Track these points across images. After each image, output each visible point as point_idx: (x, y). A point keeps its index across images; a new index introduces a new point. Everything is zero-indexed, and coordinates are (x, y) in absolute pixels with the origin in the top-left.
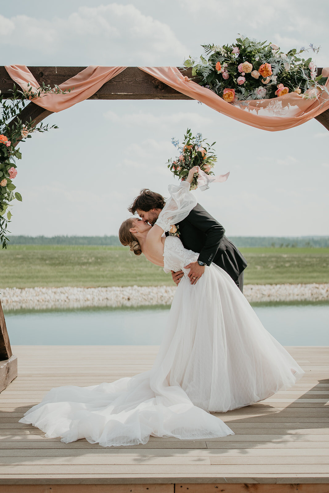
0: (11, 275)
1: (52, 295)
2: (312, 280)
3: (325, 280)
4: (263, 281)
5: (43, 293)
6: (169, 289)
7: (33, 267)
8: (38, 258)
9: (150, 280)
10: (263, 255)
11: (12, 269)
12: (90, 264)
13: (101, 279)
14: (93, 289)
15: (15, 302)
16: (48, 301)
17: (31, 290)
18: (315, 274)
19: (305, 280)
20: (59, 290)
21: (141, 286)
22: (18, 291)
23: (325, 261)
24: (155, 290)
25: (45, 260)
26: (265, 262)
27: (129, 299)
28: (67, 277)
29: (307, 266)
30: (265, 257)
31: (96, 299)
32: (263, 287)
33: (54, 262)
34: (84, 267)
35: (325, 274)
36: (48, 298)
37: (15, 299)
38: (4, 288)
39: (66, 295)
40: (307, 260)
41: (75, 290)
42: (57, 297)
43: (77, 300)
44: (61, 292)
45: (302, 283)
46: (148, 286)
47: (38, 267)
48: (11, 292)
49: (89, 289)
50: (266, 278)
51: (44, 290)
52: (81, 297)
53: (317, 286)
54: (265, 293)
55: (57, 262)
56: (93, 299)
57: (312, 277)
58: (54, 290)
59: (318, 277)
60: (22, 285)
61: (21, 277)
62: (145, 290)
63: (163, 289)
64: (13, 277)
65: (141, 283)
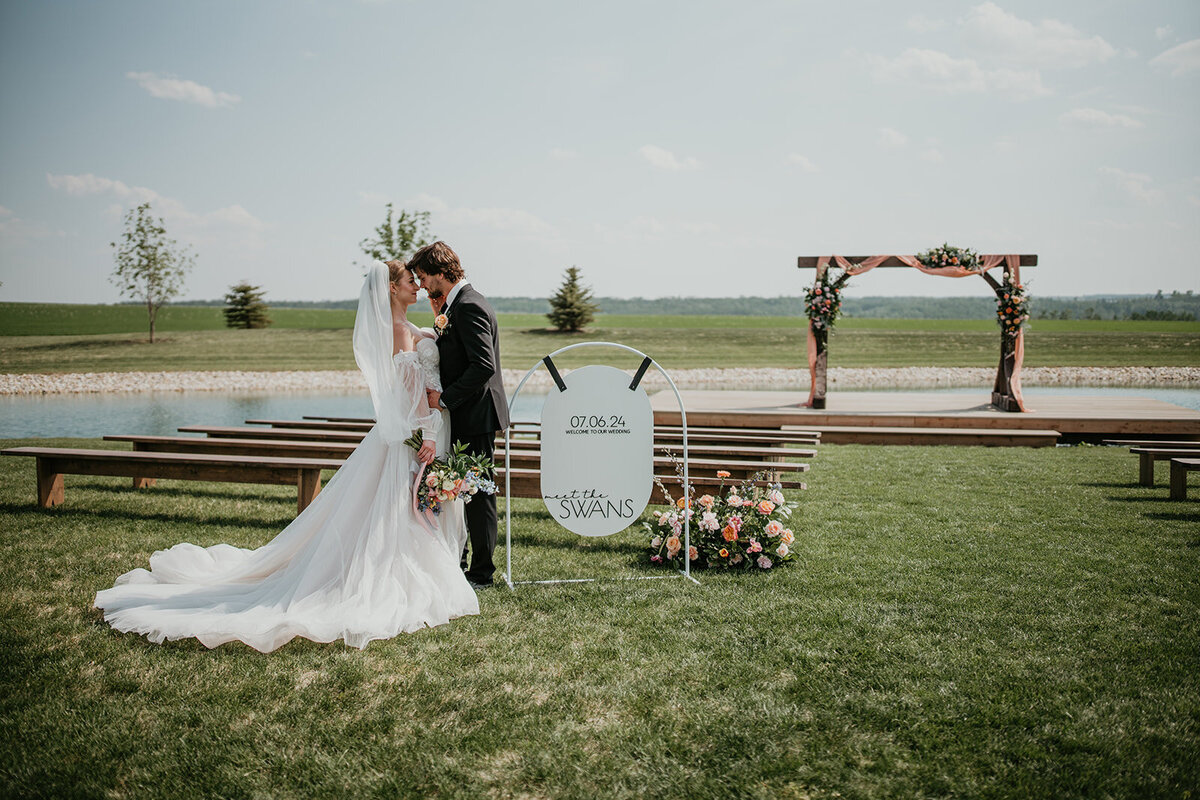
0: (702, 355)
1: (755, 376)
2: (1045, 363)
3: (1059, 363)
4: (984, 364)
5: (746, 374)
6: (876, 370)
7: (722, 347)
8: (723, 337)
9: (853, 362)
10: (989, 334)
11: (700, 348)
15: (720, 382)
16: (752, 381)
17: (732, 370)
18: (1049, 357)
19: (1035, 363)
20: (760, 370)
21: (846, 368)
22: (719, 371)
23: (1067, 341)
24: (861, 371)
25: (732, 339)
26: (989, 342)
27: (834, 381)
28: (762, 357)
29: (1042, 346)
30: (990, 336)
31: (800, 380)
32: (983, 370)
33: (741, 341)
34: (776, 347)
35: (1062, 357)
36: (751, 378)
37: (718, 379)
38: (705, 368)
39: (769, 375)
40: (1045, 339)
41: (777, 371)
42: (760, 377)
43: (782, 381)
44: (764, 373)
45: (1029, 367)
46: (853, 368)
47: (727, 347)
48: (713, 372)
49: (791, 370)
50: (988, 360)
51: (745, 370)
52: (785, 379)
53: (1048, 369)
54: (984, 376)
56: (797, 380)
57: (1045, 360)
58: (756, 371)
59: (1052, 360)
60: (722, 366)
62: (850, 371)
63: (869, 371)
64: (706, 358)
65: (845, 365)
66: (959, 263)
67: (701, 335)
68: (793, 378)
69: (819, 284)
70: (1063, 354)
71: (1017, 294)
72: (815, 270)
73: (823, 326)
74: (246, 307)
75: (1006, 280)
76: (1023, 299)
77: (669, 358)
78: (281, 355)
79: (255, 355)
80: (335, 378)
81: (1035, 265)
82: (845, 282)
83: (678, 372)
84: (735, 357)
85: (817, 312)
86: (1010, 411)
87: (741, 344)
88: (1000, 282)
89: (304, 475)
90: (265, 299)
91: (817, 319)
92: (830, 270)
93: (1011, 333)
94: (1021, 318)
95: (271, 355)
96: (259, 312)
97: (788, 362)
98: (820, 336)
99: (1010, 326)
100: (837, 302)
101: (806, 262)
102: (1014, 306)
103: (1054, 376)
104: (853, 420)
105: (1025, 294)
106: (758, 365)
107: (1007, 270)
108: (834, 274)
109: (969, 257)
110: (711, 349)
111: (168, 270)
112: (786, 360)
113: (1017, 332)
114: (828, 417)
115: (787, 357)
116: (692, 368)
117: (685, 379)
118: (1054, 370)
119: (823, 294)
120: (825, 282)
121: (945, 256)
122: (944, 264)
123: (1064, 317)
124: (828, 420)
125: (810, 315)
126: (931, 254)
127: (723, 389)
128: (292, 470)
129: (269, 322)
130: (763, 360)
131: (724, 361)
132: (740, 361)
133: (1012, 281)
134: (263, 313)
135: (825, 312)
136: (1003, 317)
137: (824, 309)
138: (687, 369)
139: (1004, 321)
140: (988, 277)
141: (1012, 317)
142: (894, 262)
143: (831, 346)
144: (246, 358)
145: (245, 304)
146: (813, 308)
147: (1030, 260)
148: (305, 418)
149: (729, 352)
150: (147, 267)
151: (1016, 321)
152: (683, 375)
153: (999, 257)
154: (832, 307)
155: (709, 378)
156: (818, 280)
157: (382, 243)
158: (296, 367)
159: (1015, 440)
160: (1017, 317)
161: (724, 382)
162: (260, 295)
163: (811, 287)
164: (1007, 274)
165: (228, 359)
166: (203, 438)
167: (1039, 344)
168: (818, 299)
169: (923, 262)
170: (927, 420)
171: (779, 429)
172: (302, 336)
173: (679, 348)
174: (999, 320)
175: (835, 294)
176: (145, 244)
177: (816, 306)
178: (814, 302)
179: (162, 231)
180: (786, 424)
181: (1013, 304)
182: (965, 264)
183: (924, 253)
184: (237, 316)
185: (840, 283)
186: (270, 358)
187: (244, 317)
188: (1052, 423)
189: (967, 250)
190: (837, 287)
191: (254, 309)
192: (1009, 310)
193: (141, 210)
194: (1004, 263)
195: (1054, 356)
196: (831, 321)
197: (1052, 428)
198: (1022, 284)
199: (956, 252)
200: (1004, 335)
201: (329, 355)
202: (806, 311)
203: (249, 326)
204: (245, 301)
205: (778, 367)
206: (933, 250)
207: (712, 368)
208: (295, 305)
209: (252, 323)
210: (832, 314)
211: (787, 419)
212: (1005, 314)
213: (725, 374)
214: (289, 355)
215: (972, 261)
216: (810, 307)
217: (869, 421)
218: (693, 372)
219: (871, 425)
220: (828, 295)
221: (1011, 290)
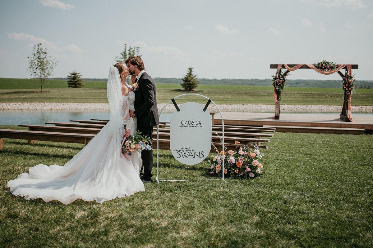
0: (236, 99)
5: (252, 106)
6: (298, 106)
7: (243, 97)
8: (244, 93)
12: (265, 96)
13: (271, 102)
14: (270, 105)
16: (254, 109)
17: (247, 105)
20: (257, 105)
21: (288, 105)
22: (242, 105)
24: (293, 106)
25: (247, 94)
27: (284, 109)
28: (258, 101)
33: (250, 95)
34: (263, 97)
36: (254, 108)
38: (237, 104)
39: (260, 107)
41: (263, 106)
44: (258, 106)
47: (245, 97)
49: (268, 105)
51: (252, 105)
55: (252, 95)
58: (255, 105)
60: (243, 104)
61: (240, 101)
62: (290, 106)
66: (329, 67)
67: (236, 92)
68: (269, 108)
69: (278, 74)
70: (368, 101)
71: (350, 79)
72: (276, 69)
73: (279, 90)
74: (75, 80)
75: (346, 73)
76: (352, 81)
77: (224, 100)
78: (87, 97)
79: (77, 97)
80: (105, 105)
81: (357, 68)
82: (287, 74)
83: (228, 105)
84: (248, 101)
85: (277, 84)
86: (347, 121)
87: (250, 96)
88: (344, 74)
89: (87, 140)
90: (81, 77)
91: (277, 87)
92: (282, 69)
93: (348, 93)
94: (352, 87)
95: (83, 97)
96: (80, 82)
97: (267, 103)
98: (278, 93)
99: (347, 90)
100: (284, 81)
101: (273, 66)
102: (349, 83)
103: (364, 109)
104: (289, 124)
105: (353, 79)
106: (256, 103)
107: (347, 70)
108: (284, 71)
109: (333, 65)
110: (240, 97)
111: (48, 67)
112: (267, 102)
113: (350, 93)
114: (280, 122)
115: (267, 101)
116: (232, 104)
117: (230, 108)
118: (364, 107)
119: (279, 78)
120: (280, 74)
121: (324, 65)
122: (324, 67)
123: (369, 88)
124: (280, 123)
125: (274, 86)
126: (319, 64)
127: (243, 112)
128: (83, 138)
129: (83, 86)
130: (257, 102)
131: (244, 102)
132: (250, 102)
133: (348, 74)
134: (81, 82)
135: (280, 84)
136: (345, 87)
137: (280, 83)
138: (230, 104)
139: (346, 88)
140: (339, 73)
141: (348, 87)
142: (305, 67)
143: (282, 97)
144: (74, 98)
145: (75, 79)
146: (276, 83)
147: (355, 67)
148: (91, 120)
149: (246, 98)
150: (40, 66)
151: (350, 89)
152: (229, 107)
153: (344, 65)
154: (282, 83)
155: (238, 108)
156: (277, 73)
157: (123, 58)
158: (92, 101)
159: (348, 132)
160: (350, 87)
161: (244, 109)
162: (80, 76)
163: (275, 75)
164: (347, 71)
165: (68, 98)
166: (54, 126)
167: (359, 97)
168: (277, 80)
169: (316, 67)
170: (316, 124)
171: (262, 126)
172: (94, 91)
173: (228, 97)
174: (344, 88)
175: (284, 78)
176: (40, 57)
177: (277, 82)
178: (276, 81)
179: (46, 53)
180: (265, 125)
181: (349, 82)
182: (332, 68)
183: (316, 63)
184: (71, 83)
185: (286, 74)
186: (83, 98)
187: (74, 84)
188: (362, 126)
189: (332, 63)
190: (285, 76)
191: (78, 81)
192: (347, 85)
193: (38, 45)
194: (346, 67)
195: (365, 102)
196: (282, 88)
197: (362, 128)
198: (352, 75)
199: (328, 64)
200: (345, 94)
201: (104, 97)
202: (273, 84)
203: (76, 87)
204: (75, 78)
205: (264, 104)
206: (320, 62)
207: (240, 104)
208: (93, 80)
209: (77, 86)
210: (282, 85)
211: (265, 123)
212: (346, 86)
213: (244, 106)
214: (90, 97)
215: (334, 67)
216: (275, 83)
217: (295, 124)
218: (233, 106)
219: (296, 126)
220: (281, 78)
221: (348, 78)
